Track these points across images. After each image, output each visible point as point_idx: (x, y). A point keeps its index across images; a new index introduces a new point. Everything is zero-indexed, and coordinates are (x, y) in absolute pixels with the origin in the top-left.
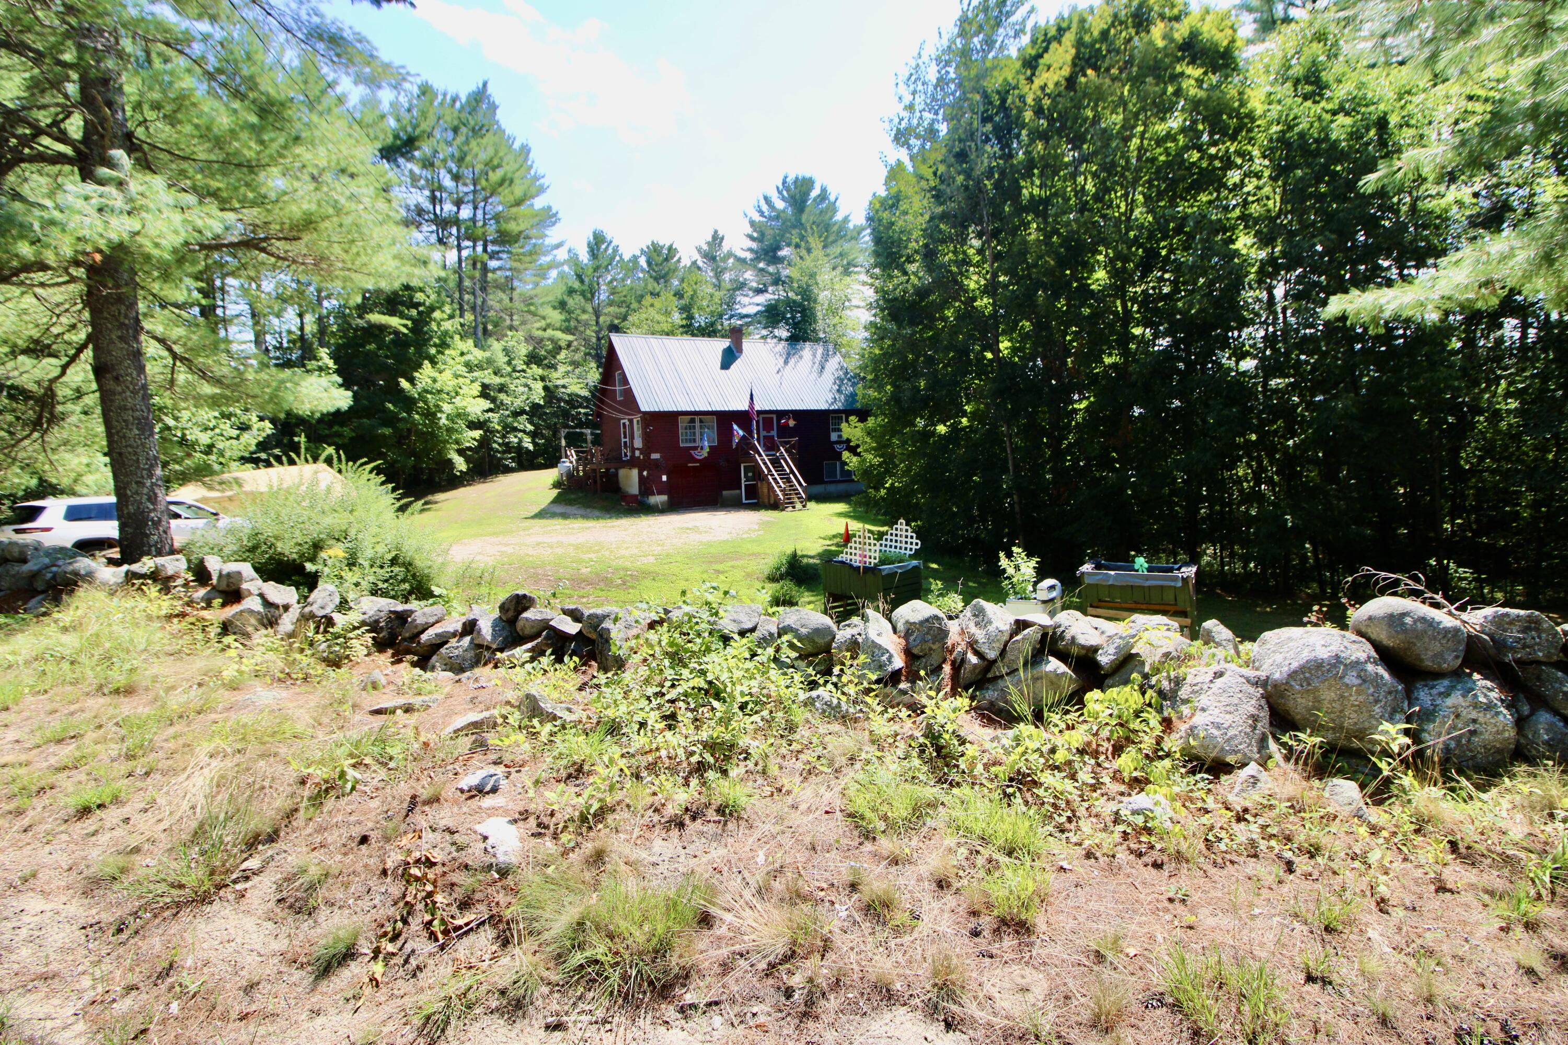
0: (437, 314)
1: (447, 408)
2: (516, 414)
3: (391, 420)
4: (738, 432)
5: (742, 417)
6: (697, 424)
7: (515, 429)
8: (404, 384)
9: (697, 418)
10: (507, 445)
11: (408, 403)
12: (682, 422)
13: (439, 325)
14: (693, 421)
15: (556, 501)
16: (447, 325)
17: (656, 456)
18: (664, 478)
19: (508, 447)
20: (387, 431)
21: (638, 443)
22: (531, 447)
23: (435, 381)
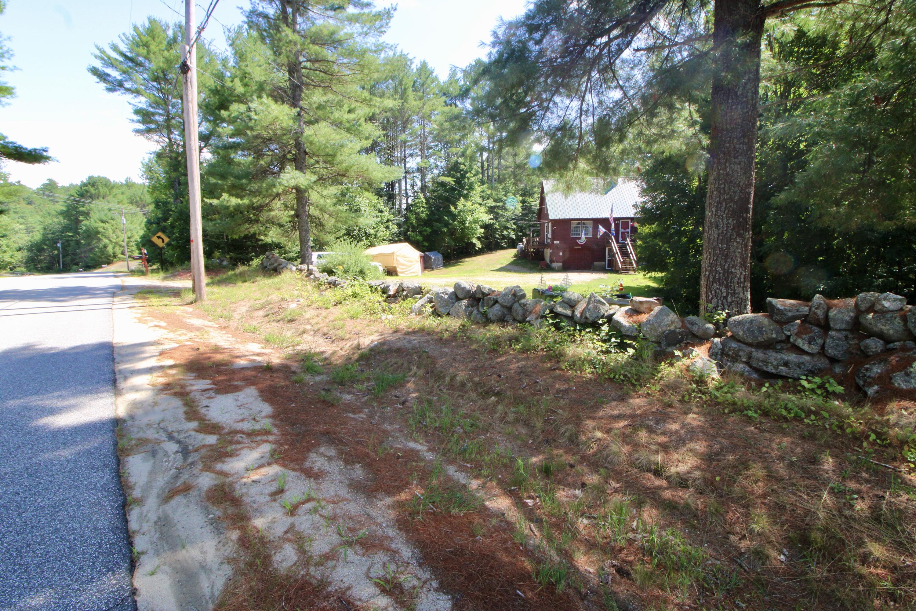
0: (468, 175)
1: (469, 218)
2: (508, 220)
3: (447, 224)
4: (602, 230)
5: (605, 222)
6: (581, 226)
7: (508, 228)
8: (452, 208)
9: (581, 222)
10: (503, 235)
11: (454, 217)
12: (573, 225)
13: (469, 179)
14: (579, 224)
15: (511, 264)
16: (473, 179)
17: (556, 242)
18: (561, 254)
19: (503, 237)
20: (445, 229)
21: (550, 236)
22: (514, 237)
23: (465, 206)
